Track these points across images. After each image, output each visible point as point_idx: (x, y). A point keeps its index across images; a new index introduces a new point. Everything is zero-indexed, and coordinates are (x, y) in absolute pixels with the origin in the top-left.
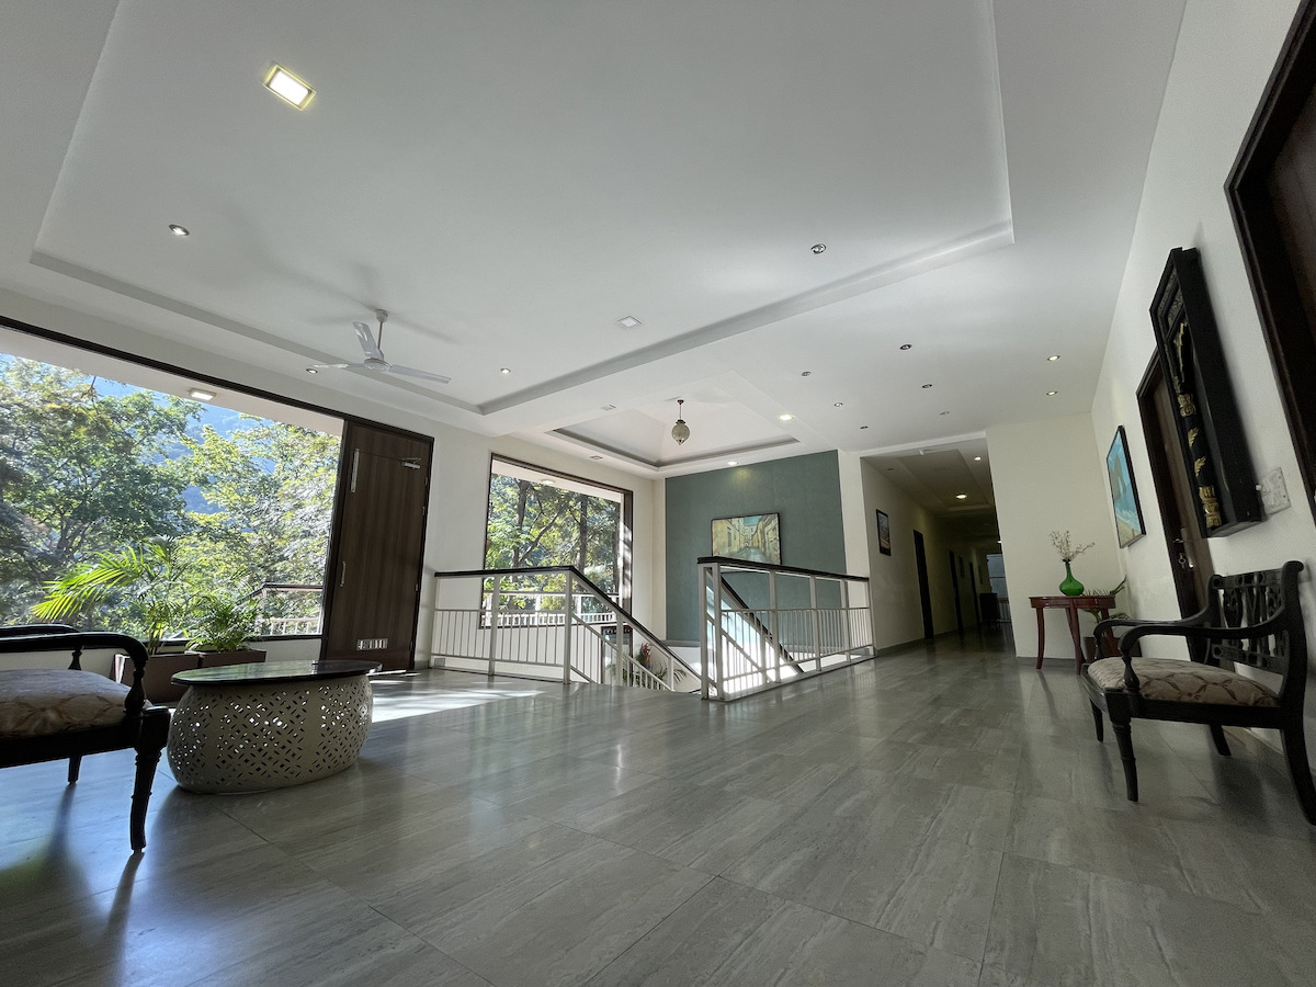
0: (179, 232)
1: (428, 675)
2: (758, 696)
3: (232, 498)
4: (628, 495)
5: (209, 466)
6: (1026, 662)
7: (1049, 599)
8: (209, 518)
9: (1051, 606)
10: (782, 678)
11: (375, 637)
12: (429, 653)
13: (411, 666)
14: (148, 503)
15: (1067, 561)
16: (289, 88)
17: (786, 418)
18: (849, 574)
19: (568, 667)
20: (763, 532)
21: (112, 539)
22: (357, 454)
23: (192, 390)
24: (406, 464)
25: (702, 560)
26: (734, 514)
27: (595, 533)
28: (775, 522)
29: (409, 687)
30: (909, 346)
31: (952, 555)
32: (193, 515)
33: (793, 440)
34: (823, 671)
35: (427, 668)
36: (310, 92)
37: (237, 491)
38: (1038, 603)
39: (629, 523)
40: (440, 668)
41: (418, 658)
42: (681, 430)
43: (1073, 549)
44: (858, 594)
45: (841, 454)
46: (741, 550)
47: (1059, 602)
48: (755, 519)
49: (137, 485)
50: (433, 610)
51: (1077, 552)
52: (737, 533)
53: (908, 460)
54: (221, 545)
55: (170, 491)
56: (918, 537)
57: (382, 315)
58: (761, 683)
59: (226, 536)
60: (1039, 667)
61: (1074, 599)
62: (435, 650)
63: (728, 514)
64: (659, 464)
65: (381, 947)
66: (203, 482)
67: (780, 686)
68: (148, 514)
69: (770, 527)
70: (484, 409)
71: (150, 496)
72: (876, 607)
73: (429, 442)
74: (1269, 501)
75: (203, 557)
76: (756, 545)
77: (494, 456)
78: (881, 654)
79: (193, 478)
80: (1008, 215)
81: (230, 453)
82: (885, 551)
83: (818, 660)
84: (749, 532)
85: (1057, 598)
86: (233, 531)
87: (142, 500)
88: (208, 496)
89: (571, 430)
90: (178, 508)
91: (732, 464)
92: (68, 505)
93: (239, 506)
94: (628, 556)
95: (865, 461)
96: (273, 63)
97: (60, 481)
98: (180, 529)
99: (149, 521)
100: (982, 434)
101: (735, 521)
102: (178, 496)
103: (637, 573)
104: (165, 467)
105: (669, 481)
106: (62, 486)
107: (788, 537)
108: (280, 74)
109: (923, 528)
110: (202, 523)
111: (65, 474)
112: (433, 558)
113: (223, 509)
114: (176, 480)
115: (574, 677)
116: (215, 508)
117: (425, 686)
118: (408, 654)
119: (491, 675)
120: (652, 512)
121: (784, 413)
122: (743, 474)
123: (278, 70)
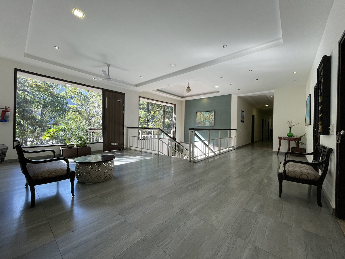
0: (57, 48)
1: (127, 151)
2: (203, 161)
3: (78, 101)
4: (175, 105)
5: (72, 93)
6: (275, 152)
7: (283, 138)
8: (73, 106)
9: (283, 139)
10: (210, 155)
11: (115, 142)
12: (127, 146)
13: (123, 149)
14: (59, 103)
15: (290, 128)
16: (78, 13)
17: (217, 87)
18: (231, 129)
19: (158, 151)
20: (210, 116)
21: (53, 112)
22: (106, 99)
23: (66, 84)
24: (118, 101)
25: (190, 129)
26: (202, 111)
27: (167, 112)
28: (213, 114)
29: (123, 155)
30: (251, 70)
31: (263, 120)
32: (70, 106)
33: (218, 92)
34: (221, 153)
35: (127, 149)
36: (84, 14)
37: (79, 100)
38: (280, 138)
39: (175, 113)
40: (130, 149)
41: (125, 147)
42: (189, 89)
43: (292, 125)
44: (233, 133)
45: (232, 95)
46: (204, 120)
47: (286, 139)
48: (208, 113)
49: (56, 98)
50: (127, 136)
51: (293, 126)
52: (203, 116)
53: (252, 97)
54: (77, 113)
55: (64, 100)
56: (253, 116)
57: (109, 65)
58: (204, 157)
59: (78, 111)
60: (277, 154)
61: (290, 138)
62: (128, 145)
63: (201, 111)
64: (183, 97)
65: (118, 220)
66: (71, 97)
67: (209, 158)
68: (59, 106)
69: (211, 115)
70: (136, 86)
71: (59, 101)
72: (237, 137)
73: (123, 94)
74: (331, 131)
75: (74, 116)
76: (208, 119)
77: (140, 97)
78: (238, 148)
79: (68, 96)
80: (282, 36)
81: (76, 90)
82: (242, 121)
83: (220, 151)
84: (206, 116)
85: (286, 138)
86: (79, 110)
87: (58, 102)
88: (73, 101)
89: (160, 90)
90: (66, 104)
91: (203, 97)
92: (41, 104)
93: (80, 104)
94: (175, 121)
95: (239, 97)
96: (74, 8)
97: (38, 98)
98: (67, 109)
99: (60, 107)
100: (273, 91)
101: (202, 113)
102: (66, 101)
103: (177, 126)
104: (62, 94)
105: (186, 101)
106: (39, 99)
107: (216, 117)
108: (75, 10)
109: (255, 113)
110: (72, 108)
111: (39, 96)
112: (126, 124)
113: (76, 104)
114: (65, 97)
115: (160, 153)
116: (74, 104)
117: (127, 155)
118: (122, 146)
119: (141, 152)
120: (181, 110)
121: (216, 86)
122: (205, 100)
123: (75, 9)
